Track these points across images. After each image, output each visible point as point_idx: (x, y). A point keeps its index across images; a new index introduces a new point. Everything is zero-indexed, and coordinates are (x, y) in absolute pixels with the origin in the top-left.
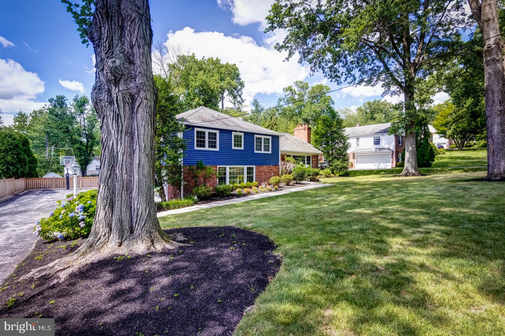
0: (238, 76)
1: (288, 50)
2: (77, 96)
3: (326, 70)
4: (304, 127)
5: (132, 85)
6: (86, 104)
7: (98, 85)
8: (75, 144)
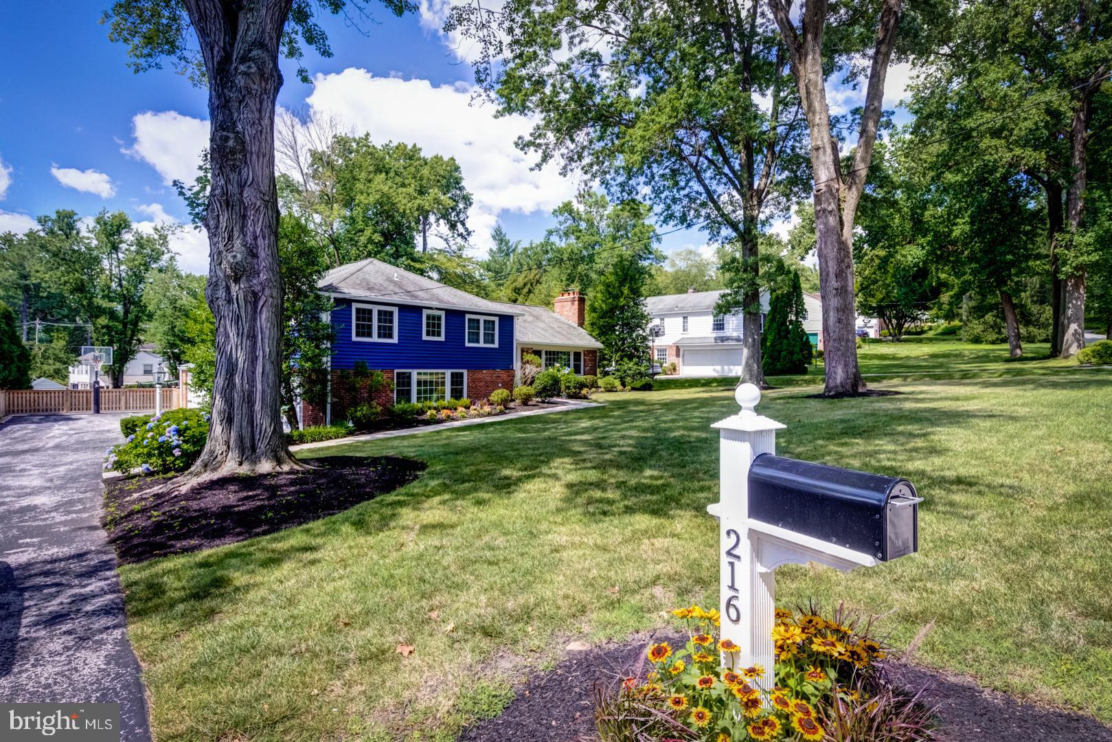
0: (458, 183)
1: (540, 152)
2: (104, 212)
3: (613, 190)
4: (572, 296)
5: (255, 282)
6: (124, 231)
7: (214, 279)
8: (97, 317)
